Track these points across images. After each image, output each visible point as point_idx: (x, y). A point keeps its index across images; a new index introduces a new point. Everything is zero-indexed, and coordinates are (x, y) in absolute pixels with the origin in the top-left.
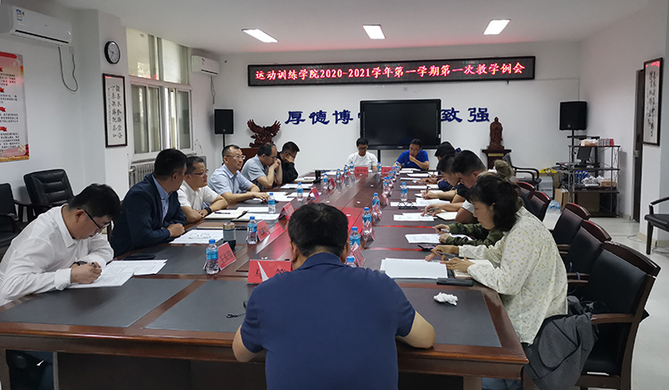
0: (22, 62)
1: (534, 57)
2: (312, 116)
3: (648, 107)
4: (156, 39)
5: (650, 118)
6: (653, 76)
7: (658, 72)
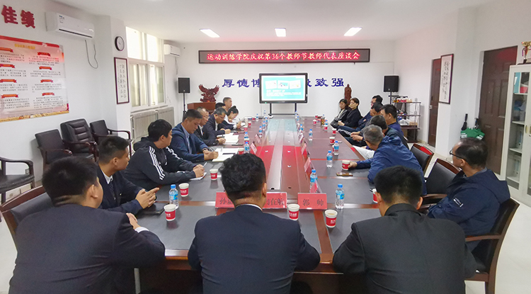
0: (63, 50)
1: (370, 49)
2: (238, 82)
3: (442, 82)
4: (143, 34)
5: (444, 88)
6: (446, 64)
7: (450, 62)
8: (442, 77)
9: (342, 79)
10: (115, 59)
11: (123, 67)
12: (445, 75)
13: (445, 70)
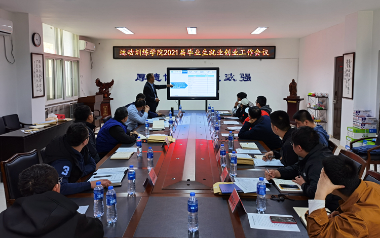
1: (275, 47)
3: (345, 78)
4: (59, 30)
5: (347, 84)
6: (348, 61)
7: (352, 60)
8: (345, 75)
9: (249, 74)
10: (32, 54)
11: (39, 62)
12: (348, 72)
13: (347, 68)
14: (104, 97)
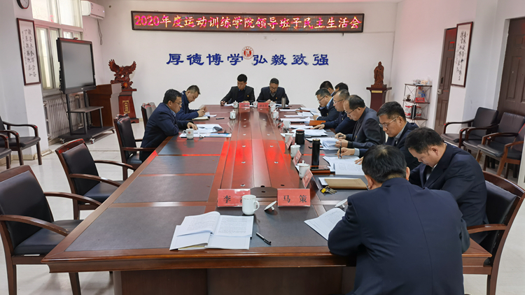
1: (363, 15)
2: (189, 58)
3: (457, 58)
5: (459, 67)
6: (464, 35)
7: (468, 33)
8: (457, 53)
9: (326, 55)
10: (18, 20)
11: (30, 33)
12: (461, 50)
13: (461, 44)
14: (123, 87)
